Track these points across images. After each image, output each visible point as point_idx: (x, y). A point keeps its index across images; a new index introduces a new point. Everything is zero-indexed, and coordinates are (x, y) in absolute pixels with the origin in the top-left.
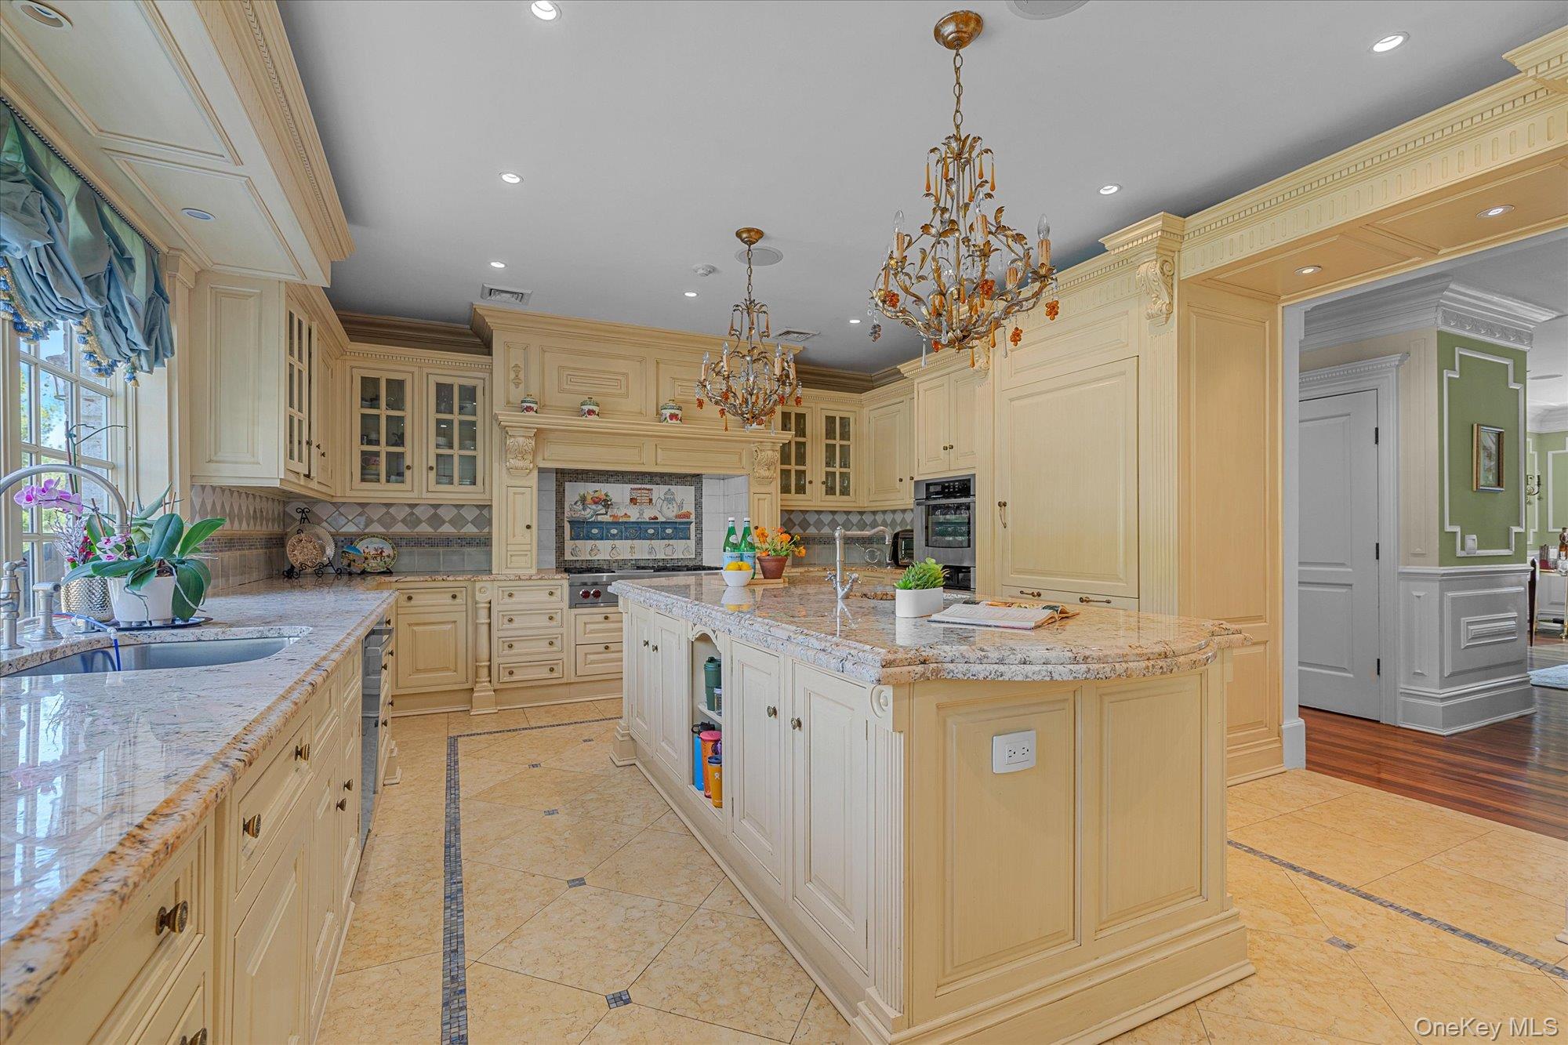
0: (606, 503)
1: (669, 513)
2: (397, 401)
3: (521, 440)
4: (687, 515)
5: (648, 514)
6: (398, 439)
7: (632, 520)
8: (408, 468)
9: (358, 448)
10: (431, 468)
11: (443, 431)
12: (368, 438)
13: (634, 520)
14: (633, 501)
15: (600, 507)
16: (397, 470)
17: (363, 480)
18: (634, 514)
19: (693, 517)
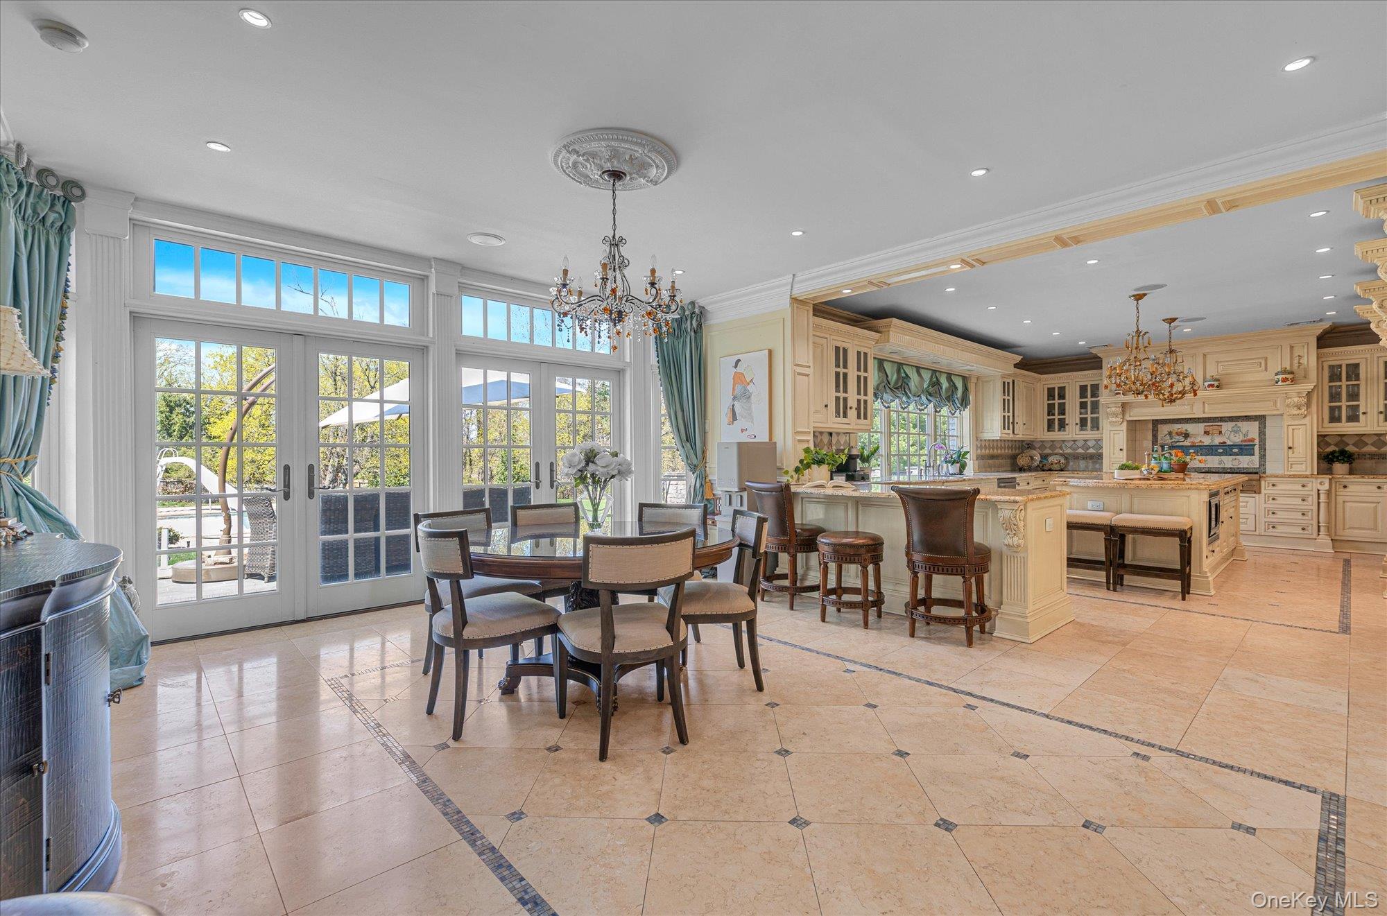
0: (1187, 436)
1: (1237, 439)
2: (1062, 396)
3: (1113, 409)
4: (1252, 440)
5: (1218, 440)
6: (1062, 412)
7: (1205, 444)
8: (1067, 424)
9: (1046, 418)
10: (1077, 424)
11: (1083, 406)
12: (1050, 412)
13: (1207, 444)
14: (1206, 433)
15: (1181, 437)
16: (1062, 425)
17: (1048, 431)
18: (1207, 441)
19: (1257, 442)
